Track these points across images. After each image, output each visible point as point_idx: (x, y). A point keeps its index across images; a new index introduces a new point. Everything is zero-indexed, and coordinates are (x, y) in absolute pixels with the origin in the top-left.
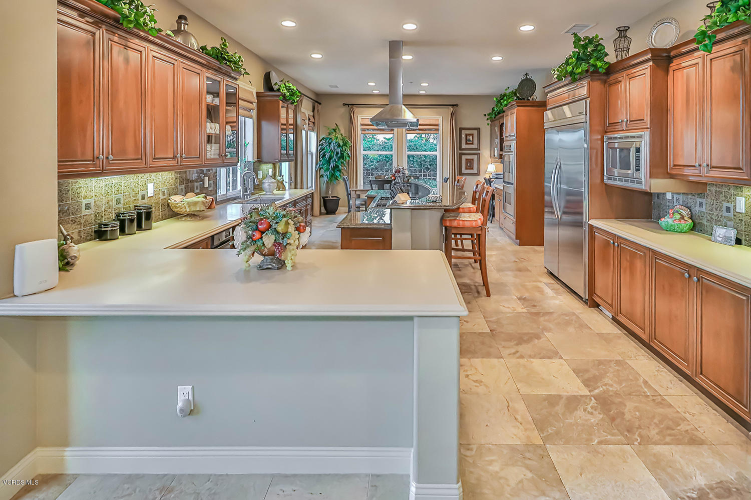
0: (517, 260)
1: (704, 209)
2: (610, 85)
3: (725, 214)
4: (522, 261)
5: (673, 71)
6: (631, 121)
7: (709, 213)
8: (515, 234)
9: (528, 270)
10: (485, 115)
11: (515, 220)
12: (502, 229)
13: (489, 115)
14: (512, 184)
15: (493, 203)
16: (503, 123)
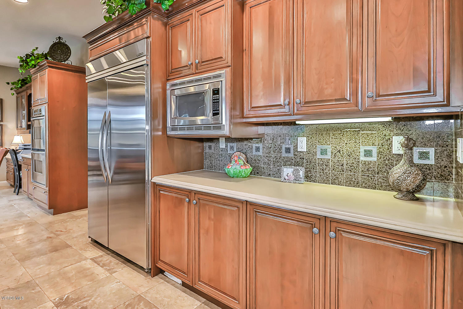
0: (52, 235)
1: (260, 153)
2: (173, 27)
3: (284, 154)
4: (58, 235)
5: (250, 7)
6: (203, 62)
7: (267, 156)
8: (48, 204)
9: (68, 246)
10: (8, 83)
11: (47, 189)
12: (32, 200)
13: (13, 84)
14: (44, 150)
15: (19, 174)
16: (31, 94)
